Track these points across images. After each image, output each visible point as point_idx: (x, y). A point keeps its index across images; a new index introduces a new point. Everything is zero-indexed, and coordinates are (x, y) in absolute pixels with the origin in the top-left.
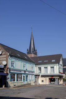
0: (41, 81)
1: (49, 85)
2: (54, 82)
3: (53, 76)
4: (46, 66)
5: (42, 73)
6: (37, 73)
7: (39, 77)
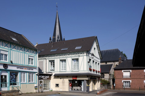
0: (55, 85)
1: (69, 92)
2: (79, 88)
3: (76, 76)
4: (63, 57)
5: (56, 70)
6: (47, 71)
7: (50, 79)
